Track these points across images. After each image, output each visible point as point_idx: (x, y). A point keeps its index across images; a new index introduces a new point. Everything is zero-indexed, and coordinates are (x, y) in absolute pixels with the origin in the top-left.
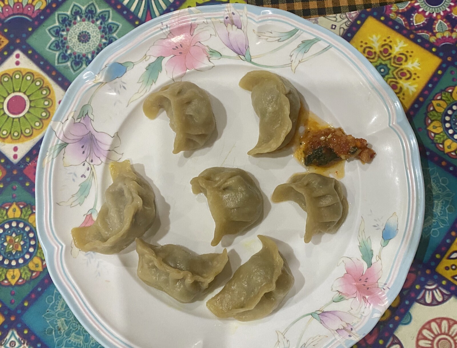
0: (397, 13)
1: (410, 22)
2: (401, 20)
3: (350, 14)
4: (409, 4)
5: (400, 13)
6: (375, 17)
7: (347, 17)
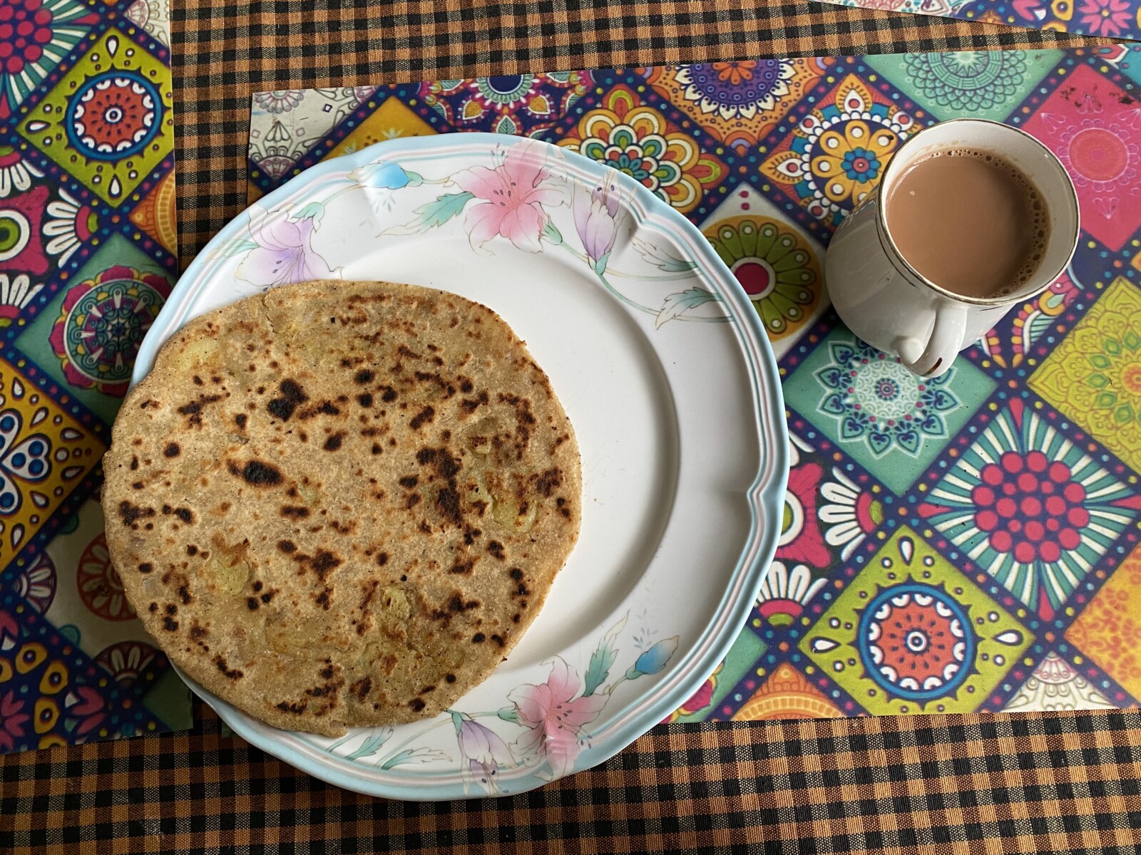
0: (439, 96)
1: (456, 113)
2: (443, 109)
3: (361, 90)
4: (462, 84)
5: (442, 97)
6: (399, 98)
7: (354, 95)
